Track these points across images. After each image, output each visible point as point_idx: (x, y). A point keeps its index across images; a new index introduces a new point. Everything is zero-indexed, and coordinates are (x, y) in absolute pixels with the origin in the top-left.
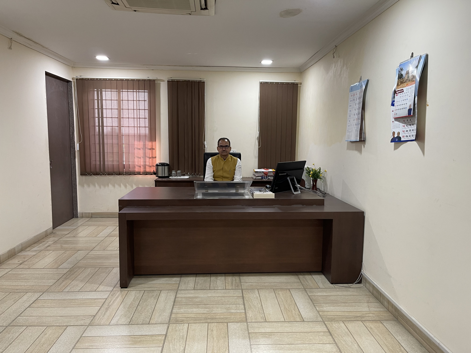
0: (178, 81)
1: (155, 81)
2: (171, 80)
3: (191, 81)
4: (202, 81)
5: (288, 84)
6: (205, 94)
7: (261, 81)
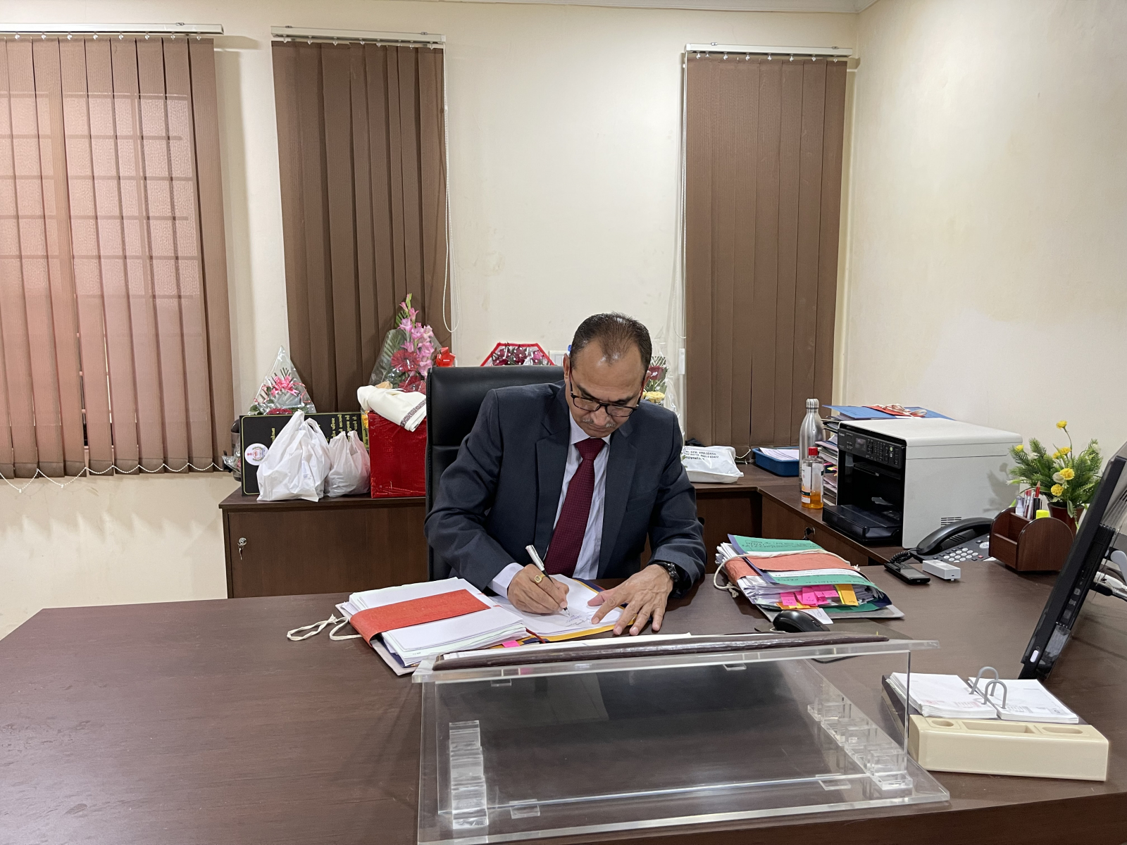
0: (319, 46)
1: (211, 41)
2: (289, 40)
3: (379, 44)
4: (432, 47)
5: (804, 60)
6: (446, 108)
7: (689, 48)
